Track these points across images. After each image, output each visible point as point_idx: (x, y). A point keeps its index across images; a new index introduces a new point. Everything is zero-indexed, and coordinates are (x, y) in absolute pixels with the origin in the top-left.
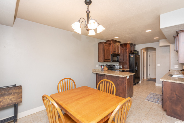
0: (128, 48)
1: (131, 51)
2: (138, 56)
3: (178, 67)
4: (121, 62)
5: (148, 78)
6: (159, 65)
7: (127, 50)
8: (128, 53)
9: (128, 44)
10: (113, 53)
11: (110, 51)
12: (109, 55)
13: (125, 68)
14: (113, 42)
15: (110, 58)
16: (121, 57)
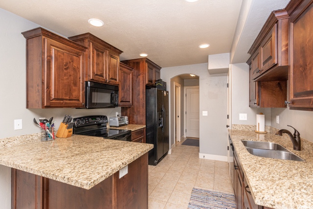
1: (150, 81)
2: (165, 93)
3: (246, 119)
4: (126, 108)
5: (184, 138)
6: (204, 113)
7: (141, 77)
8: (141, 83)
9: (143, 62)
10: (91, 78)
11: (79, 71)
12: (75, 84)
13: (136, 122)
14: (91, 43)
15: (79, 95)
16: (124, 95)
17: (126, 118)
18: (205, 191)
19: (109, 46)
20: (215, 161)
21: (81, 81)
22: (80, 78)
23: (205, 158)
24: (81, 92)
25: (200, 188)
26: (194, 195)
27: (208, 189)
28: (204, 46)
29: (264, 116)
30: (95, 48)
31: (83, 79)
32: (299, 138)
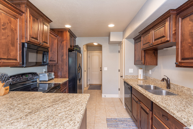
0: (65, 37)
1: (71, 46)
3: (133, 72)
4: (52, 66)
6: (105, 69)
7: (65, 42)
8: (65, 47)
9: (66, 31)
10: (28, 40)
11: (17, 33)
12: (13, 44)
13: (60, 76)
14: (28, 9)
15: (17, 55)
16: (52, 56)
17: (53, 73)
18: (114, 119)
19: (42, 15)
20: (112, 98)
21: (18, 42)
22: (17, 39)
23: (106, 97)
24: (18, 52)
25: (110, 118)
26: (108, 123)
27: (115, 118)
28: (111, 26)
29: (142, 70)
30: (31, 14)
31: (20, 40)
32: (170, 82)
